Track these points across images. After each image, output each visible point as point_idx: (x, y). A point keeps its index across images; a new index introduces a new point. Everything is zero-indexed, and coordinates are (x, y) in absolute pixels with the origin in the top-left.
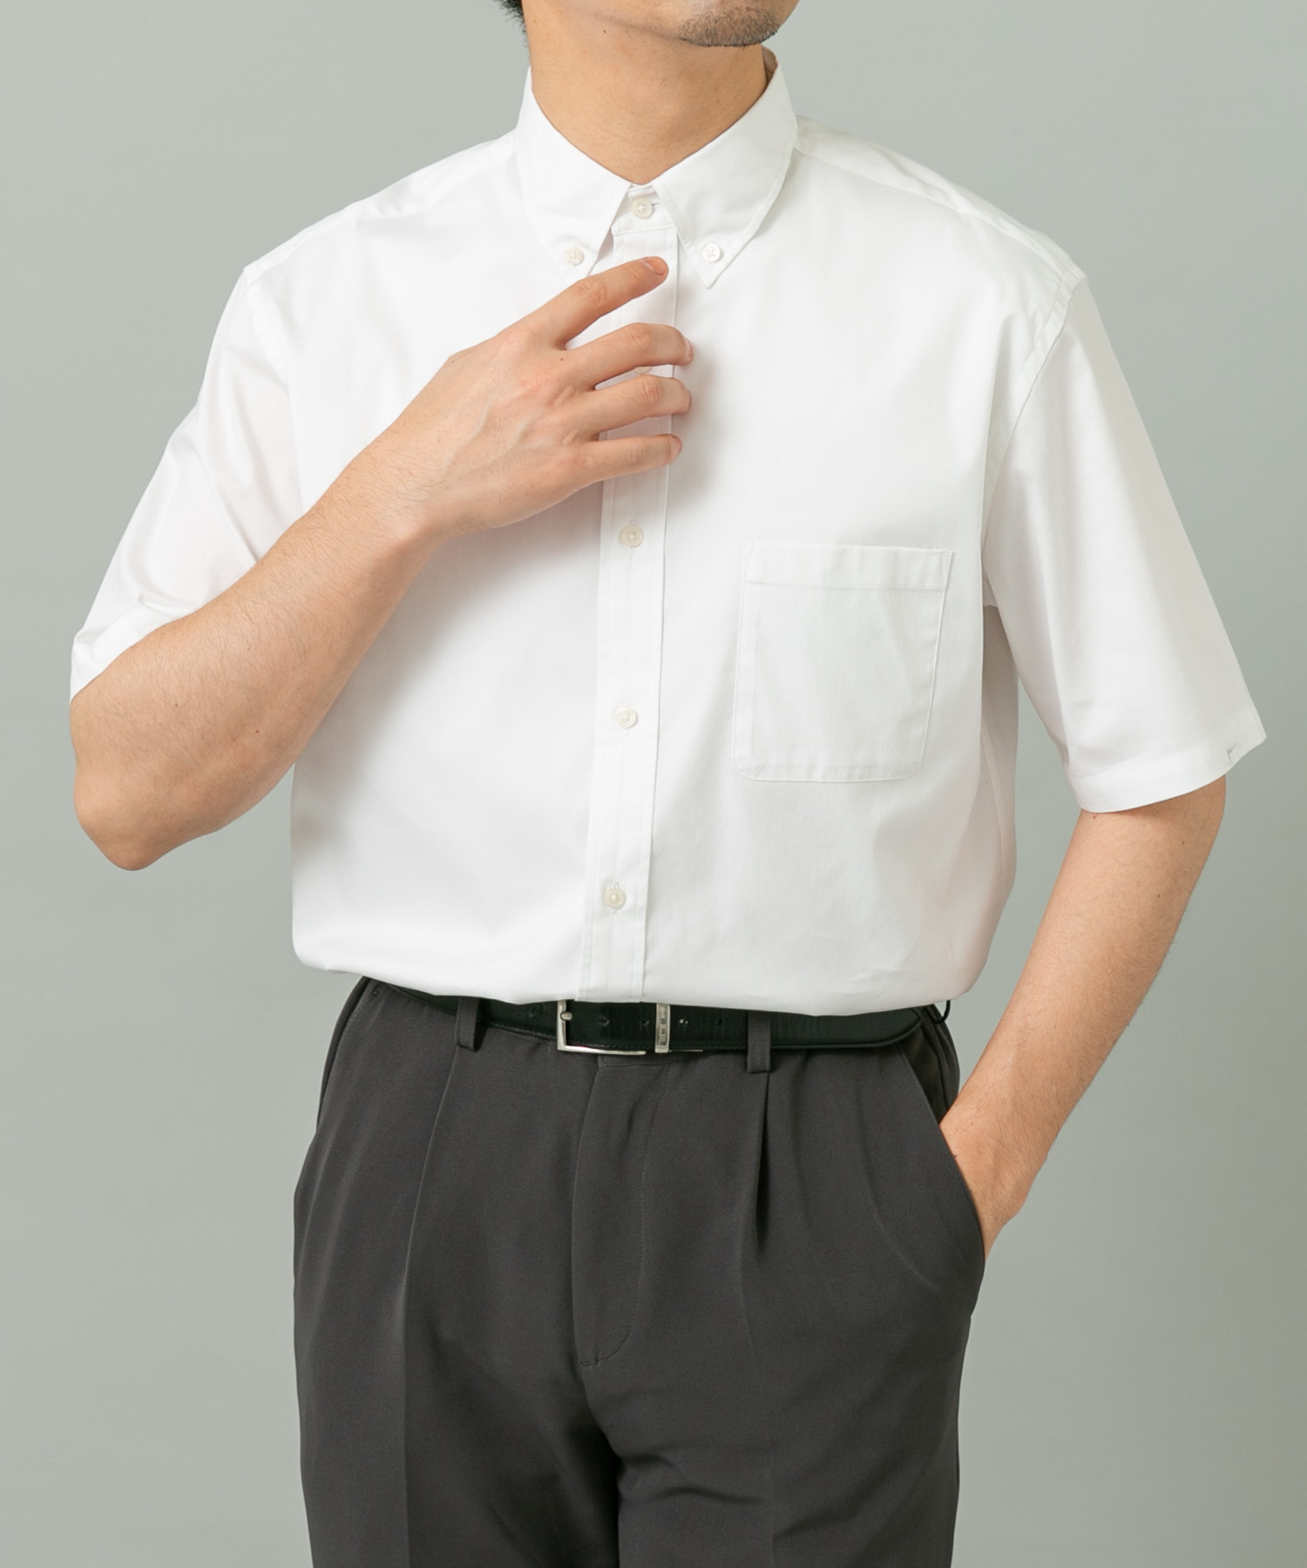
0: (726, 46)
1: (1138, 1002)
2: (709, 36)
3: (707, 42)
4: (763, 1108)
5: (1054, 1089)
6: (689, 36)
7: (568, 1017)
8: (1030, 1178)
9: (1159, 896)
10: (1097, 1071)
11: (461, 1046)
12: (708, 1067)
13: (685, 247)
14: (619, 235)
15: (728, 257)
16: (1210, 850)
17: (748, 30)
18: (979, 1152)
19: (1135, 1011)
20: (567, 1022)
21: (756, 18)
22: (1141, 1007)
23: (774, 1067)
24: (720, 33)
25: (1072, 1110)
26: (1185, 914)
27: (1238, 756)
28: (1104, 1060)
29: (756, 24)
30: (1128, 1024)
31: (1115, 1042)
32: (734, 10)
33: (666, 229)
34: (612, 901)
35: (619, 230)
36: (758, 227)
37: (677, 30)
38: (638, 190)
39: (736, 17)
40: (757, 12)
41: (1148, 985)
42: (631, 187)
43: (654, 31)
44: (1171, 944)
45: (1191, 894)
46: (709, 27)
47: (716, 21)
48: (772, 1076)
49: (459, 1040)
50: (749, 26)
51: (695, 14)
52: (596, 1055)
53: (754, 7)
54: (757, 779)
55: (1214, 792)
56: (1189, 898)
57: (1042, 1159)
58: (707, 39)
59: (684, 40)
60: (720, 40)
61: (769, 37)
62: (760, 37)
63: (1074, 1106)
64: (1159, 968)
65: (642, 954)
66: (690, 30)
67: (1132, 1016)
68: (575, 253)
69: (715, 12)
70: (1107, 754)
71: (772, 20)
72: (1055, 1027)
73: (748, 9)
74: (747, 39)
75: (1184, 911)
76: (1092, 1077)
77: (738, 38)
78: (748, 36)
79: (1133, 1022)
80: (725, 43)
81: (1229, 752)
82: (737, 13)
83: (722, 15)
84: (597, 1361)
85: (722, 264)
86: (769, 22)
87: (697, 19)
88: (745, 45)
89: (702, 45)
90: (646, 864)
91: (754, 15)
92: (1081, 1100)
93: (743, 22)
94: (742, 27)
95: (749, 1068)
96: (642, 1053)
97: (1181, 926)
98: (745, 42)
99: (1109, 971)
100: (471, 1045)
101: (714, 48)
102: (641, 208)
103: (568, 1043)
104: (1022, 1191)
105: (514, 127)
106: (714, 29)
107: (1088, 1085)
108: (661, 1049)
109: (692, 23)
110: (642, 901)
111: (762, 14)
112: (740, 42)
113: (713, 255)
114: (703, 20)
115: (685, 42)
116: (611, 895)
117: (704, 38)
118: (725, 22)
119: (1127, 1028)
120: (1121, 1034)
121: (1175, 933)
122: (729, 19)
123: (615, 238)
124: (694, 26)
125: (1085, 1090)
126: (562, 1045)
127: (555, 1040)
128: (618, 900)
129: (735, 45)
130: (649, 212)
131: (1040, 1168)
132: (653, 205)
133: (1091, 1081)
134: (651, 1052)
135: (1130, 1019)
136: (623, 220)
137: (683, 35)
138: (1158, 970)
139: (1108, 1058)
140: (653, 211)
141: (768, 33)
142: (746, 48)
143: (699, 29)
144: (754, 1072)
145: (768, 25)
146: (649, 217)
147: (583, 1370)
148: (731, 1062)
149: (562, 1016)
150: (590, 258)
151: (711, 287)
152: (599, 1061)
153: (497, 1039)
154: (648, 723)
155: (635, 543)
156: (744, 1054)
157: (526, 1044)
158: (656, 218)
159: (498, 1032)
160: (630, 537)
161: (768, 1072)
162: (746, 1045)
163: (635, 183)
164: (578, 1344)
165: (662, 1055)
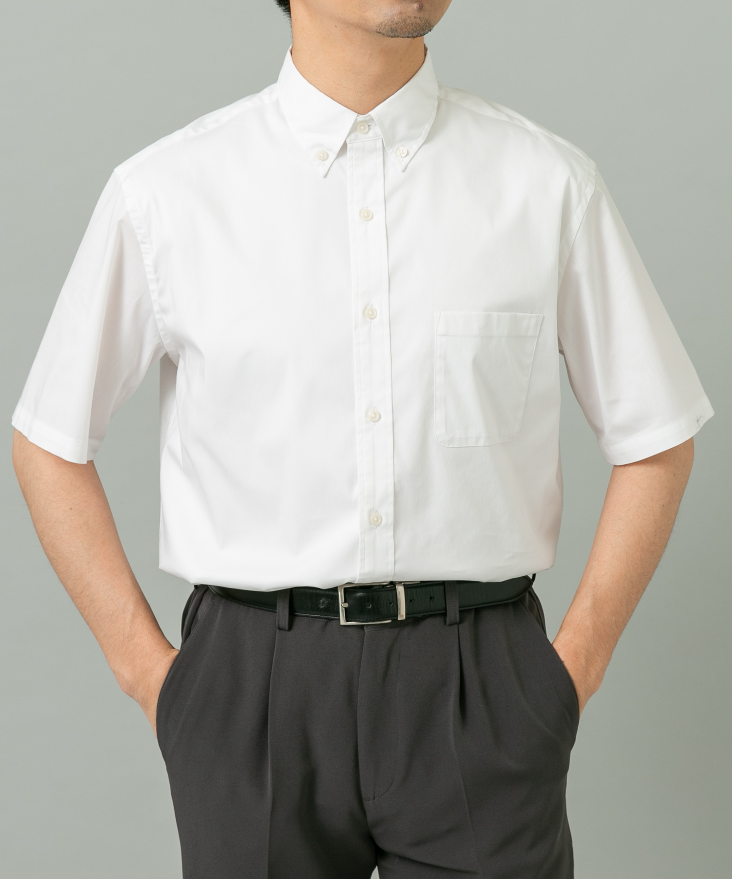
0: (403, 37)
1: (656, 567)
2: (393, 31)
3: (392, 35)
4: (458, 644)
5: (614, 619)
6: (381, 31)
7: (346, 605)
8: (603, 670)
9: (664, 506)
10: (635, 607)
11: (280, 629)
12: (430, 626)
13: (389, 152)
14: (350, 144)
15: (411, 154)
16: (688, 479)
17: (415, 29)
18: (577, 658)
19: (654, 572)
20: (345, 608)
21: (420, 22)
22: (657, 569)
23: (461, 621)
24: (399, 31)
25: (623, 630)
26: (678, 515)
27: (703, 422)
28: (639, 600)
29: (420, 26)
30: (651, 580)
31: (644, 590)
32: (407, 18)
33: (376, 139)
34: (374, 522)
35: (351, 141)
36: (426, 138)
37: (375, 27)
38: (361, 118)
39: (408, 22)
40: (420, 19)
41: (660, 556)
42: (358, 116)
43: (363, 28)
44: (671, 532)
45: (680, 503)
46: (393, 27)
47: (397, 24)
48: (461, 626)
49: (279, 625)
50: (416, 27)
51: (385, 18)
52: (363, 625)
53: (418, 16)
54: (449, 446)
55: (688, 445)
56: (679, 506)
57: (609, 659)
58: (392, 33)
59: (379, 33)
60: (399, 34)
61: (427, 33)
62: (422, 33)
63: (624, 627)
64: (665, 546)
65: (393, 551)
66: (382, 28)
67: (653, 574)
68: (323, 154)
69: (396, 19)
70: (628, 429)
71: (429, 24)
72: (612, 583)
73: (415, 17)
74: (415, 34)
75: (677, 514)
76: (633, 610)
77: (409, 33)
78: (415, 32)
79: (653, 578)
80: (402, 36)
81: (698, 421)
82: (409, 19)
83: (400, 20)
84: (374, 798)
85: (408, 159)
86: (427, 24)
87: (386, 22)
88: (414, 37)
89: (389, 37)
90: (391, 499)
91: (418, 21)
92: (628, 624)
93: (412, 25)
94: (412, 27)
95: (448, 623)
96: (390, 621)
97: (676, 522)
98: (414, 35)
99: (640, 549)
100: (287, 628)
101: (396, 38)
102: (362, 128)
103: (347, 621)
104: (600, 678)
106: (396, 28)
107: (631, 615)
108: (402, 615)
109: (384, 24)
110: (391, 520)
111: (423, 20)
112: (411, 35)
113: (403, 153)
114: (390, 23)
115: (380, 34)
116: (374, 518)
117: (390, 33)
118: (402, 24)
119: (650, 582)
120: (647, 585)
121: (673, 526)
122: (404, 23)
123: (348, 145)
124: (385, 26)
125: (629, 618)
127: (339, 620)
128: (377, 521)
129: (408, 37)
130: (367, 129)
131: (608, 664)
132: (369, 126)
133: (632, 613)
134: (394, 620)
135: (652, 576)
136: (353, 136)
137: (378, 30)
138: (665, 548)
139: (641, 599)
140: (369, 129)
141: (427, 31)
142: (415, 38)
143: (387, 28)
144: (451, 625)
145: (427, 26)
146: (367, 133)
147: (366, 803)
148: (438, 621)
149: (342, 605)
150: (332, 156)
151: (404, 171)
152: (365, 628)
153: (301, 623)
154: (387, 419)
155: (372, 316)
156: (444, 615)
157: (319, 624)
158: (371, 134)
159: (301, 618)
160: (369, 314)
161: (458, 624)
162: (446, 609)
163: (359, 113)
164: (363, 789)
165: (401, 621)
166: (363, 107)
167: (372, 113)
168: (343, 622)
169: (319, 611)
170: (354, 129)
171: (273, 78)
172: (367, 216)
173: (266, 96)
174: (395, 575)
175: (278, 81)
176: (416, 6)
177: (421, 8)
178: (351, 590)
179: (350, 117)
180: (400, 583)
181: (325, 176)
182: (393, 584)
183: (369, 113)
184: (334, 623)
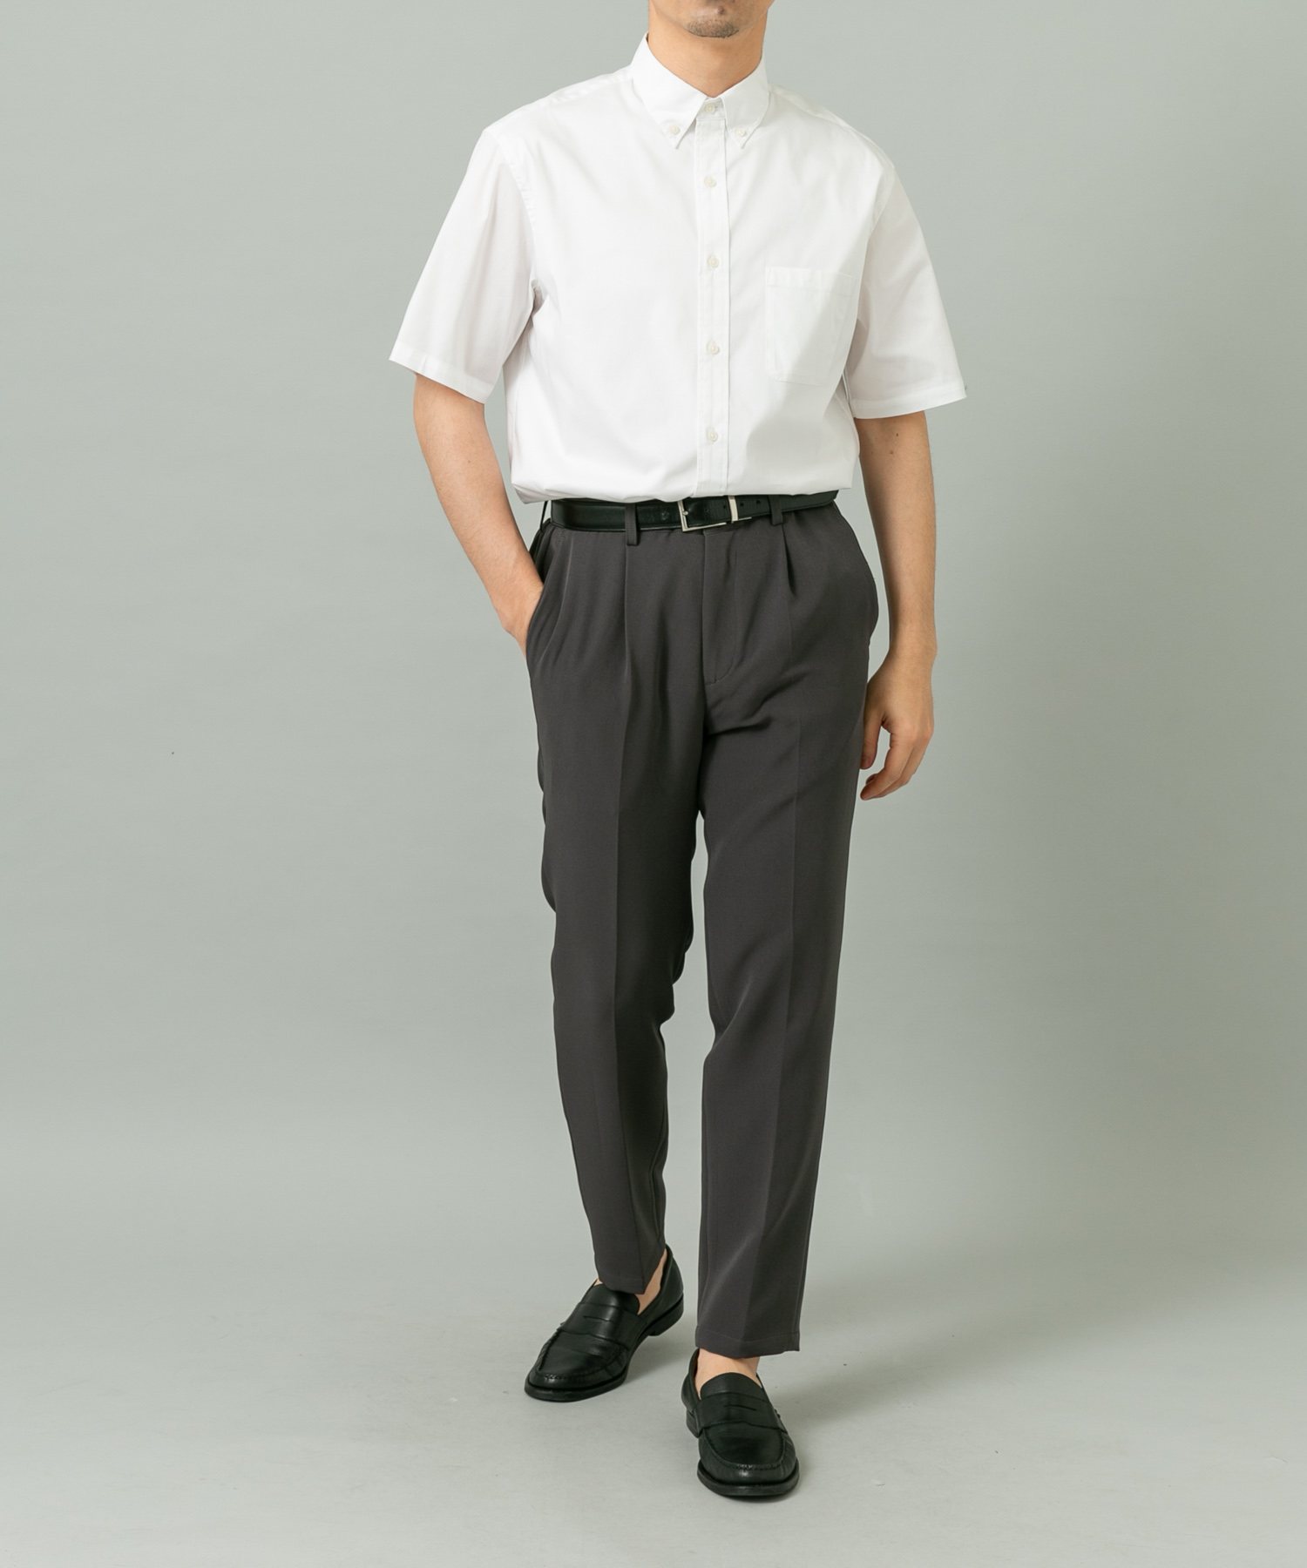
4: (784, 540)
7: (687, 513)
11: (629, 545)
12: (761, 527)
13: (729, 132)
14: (699, 122)
15: (749, 135)
20: (686, 516)
23: (784, 521)
33: (721, 120)
34: (711, 438)
35: (699, 120)
36: (760, 123)
38: (711, 100)
42: (708, 97)
48: (785, 526)
49: (628, 540)
51: (691, 20)
52: (702, 530)
54: (778, 380)
58: (698, 32)
60: (704, 34)
65: (726, 464)
66: (691, 27)
68: (676, 128)
69: (700, 21)
73: (716, 20)
77: (714, 33)
80: (710, 36)
83: (704, 23)
84: (716, 681)
85: (745, 138)
87: (693, 22)
89: (699, 35)
90: (726, 420)
91: (719, 23)
93: (714, 25)
95: (774, 523)
96: (724, 523)
98: (723, 35)
100: (635, 542)
101: (707, 38)
102: (711, 109)
103: (689, 527)
105: (630, 64)
106: (702, 29)
108: (735, 518)
109: (691, 24)
110: (726, 436)
112: (718, 35)
113: (742, 132)
115: (690, 33)
116: (711, 434)
118: (706, 26)
123: (697, 123)
126: (685, 528)
127: (681, 528)
128: (714, 435)
130: (714, 110)
132: (716, 108)
134: (729, 522)
136: (702, 115)
137: (688, 29)
140: (716, 111)
142: (725, 38)
143: (694, 27)
144: (776, 525)
146: (714, 113)
147: (707, 687)
148: (765, 523)
149: (683, 513)
150: (683, 132)
151: (743, 147)
152: (704, 532)
153: (647, 537)
154: (724, 352)
155: (715, 265)
156: (769, 516)
157: (663, 535)
158: (717, 114)
159: (646, 533)
160: (712, 263)
161: (782, 524)
162: (770, 511)
163: (709, 95)
164: (705, 674)
165: (735, 522)
166: (711, 92)
167: (722, 96)
168: (684, 530)
169: (661, 523)
170: (704, 109)
171: (627, 61)
172: (711, 183)
173: (619, 76)
174: (728, 486)
175: (633, 63)
176: (716, 11)
177: (722, 12)
178: (688, 502)
179: (700, 99)
180: (732, 497)
181: (677, 147)
182: (726, 498)
183: (719, 96)
184: (677, 532)
